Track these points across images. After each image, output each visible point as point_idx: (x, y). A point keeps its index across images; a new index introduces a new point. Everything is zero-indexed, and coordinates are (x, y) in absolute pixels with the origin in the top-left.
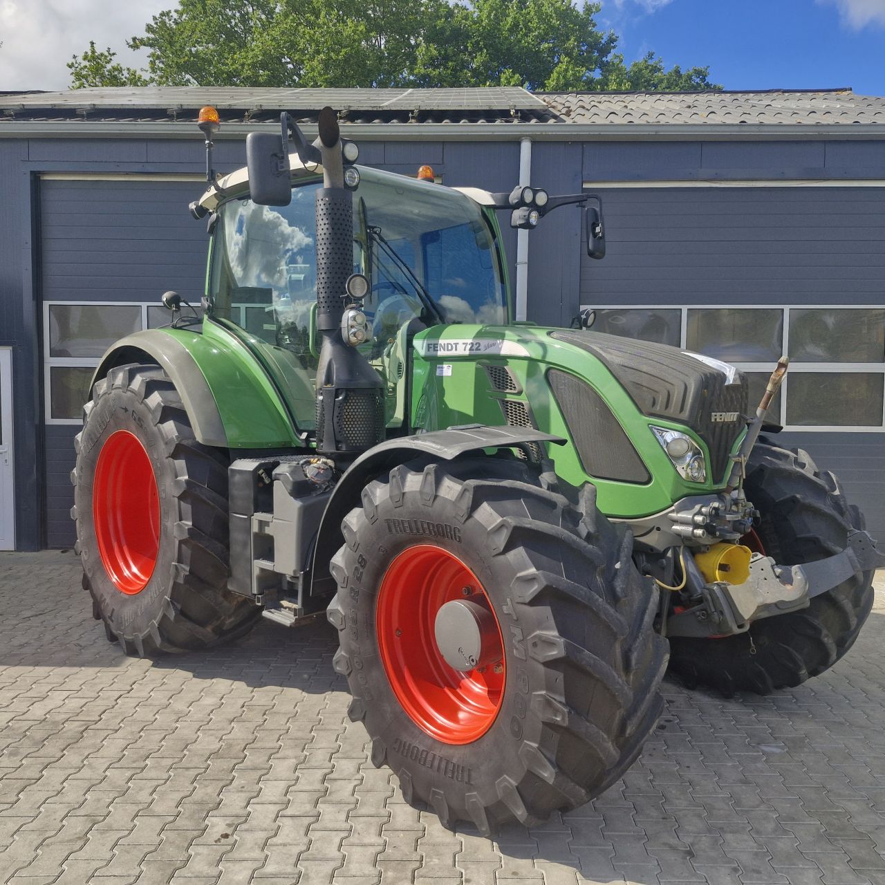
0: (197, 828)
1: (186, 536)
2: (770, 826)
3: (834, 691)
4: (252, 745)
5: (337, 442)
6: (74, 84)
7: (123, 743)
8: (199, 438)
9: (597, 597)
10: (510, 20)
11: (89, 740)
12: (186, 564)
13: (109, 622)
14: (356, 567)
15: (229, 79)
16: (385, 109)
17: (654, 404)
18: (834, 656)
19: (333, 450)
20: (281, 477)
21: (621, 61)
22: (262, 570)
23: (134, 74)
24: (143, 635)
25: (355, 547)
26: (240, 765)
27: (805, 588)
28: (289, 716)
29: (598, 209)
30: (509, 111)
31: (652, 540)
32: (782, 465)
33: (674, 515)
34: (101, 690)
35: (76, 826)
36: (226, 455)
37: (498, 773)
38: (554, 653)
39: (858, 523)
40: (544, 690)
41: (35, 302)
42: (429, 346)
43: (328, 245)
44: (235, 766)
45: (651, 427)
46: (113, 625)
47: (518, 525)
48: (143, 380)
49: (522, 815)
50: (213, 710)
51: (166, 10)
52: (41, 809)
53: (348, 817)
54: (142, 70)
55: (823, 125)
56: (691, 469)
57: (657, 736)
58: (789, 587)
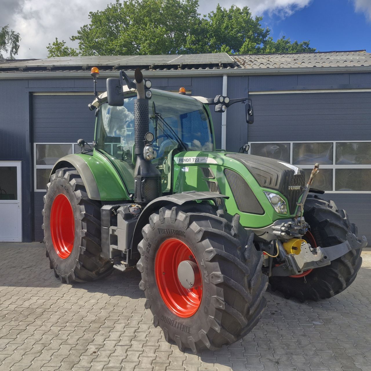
0: (84, 349)
1: (84, 235)
2: (312, 353)
3: (347, 300)
4: (108, 318)
5: (142, 198)
6: (49, 55)
7: (58, 317)
8: (90, 197)
9: (237, 259)
10: (225, 24)
11: (45, 316)
12: (84, 247)
13: (56, 270)
14: (147, 248)
15: (111, 52)
16: (168, 64)
17: (265, 183)
18: (345, 285)
19: (141, 202)
20: (120, 212)
21: (272, 40)
22: (113, 249)
23: (73, 50)
24: (68, 275)
25: (147, 239)
26: (103, 326)
27: (322, 256)
28: (124, 307)
29: (250, 104)
30: (218, 64)
31: (265, 237)
32: (322, 207)
33: (273, 227)
34: (52, 296)
35: (38, 347)
36: (100, 203)
37: (199, 329)
38: (220, 281)
39: (354, 231)
40: (216, 295)
41: (30, 143)
42: (180, 160)
43: (138, 121)
44: (101, 326)
45: (265, 192)
46: (57, 271)
47: (206, 230)
48: (69, 174)
49: (208, 345)
50: (94, 305)
51: (86, 25)
52: (25, 341)
53: (143, 346)
54: (76, 49)
55: (348, 67)
56: (280, 209)
57: (271, 317)
58: (316, 256)
